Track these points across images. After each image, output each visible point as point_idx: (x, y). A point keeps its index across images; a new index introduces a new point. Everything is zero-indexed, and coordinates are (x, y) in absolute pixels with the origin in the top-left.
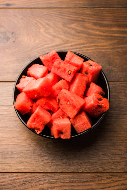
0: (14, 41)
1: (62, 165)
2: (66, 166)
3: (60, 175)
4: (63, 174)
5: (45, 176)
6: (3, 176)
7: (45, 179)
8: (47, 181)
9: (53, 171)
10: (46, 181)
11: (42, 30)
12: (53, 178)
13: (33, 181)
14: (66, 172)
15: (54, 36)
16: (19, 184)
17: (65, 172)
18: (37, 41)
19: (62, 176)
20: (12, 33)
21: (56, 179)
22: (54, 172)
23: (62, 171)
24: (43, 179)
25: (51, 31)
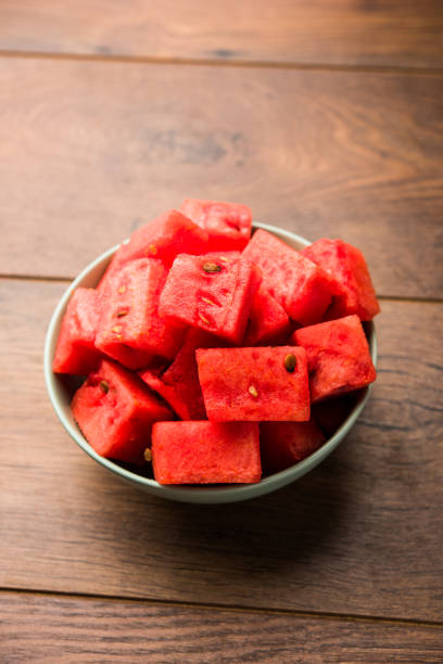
0: (240, 164)
1: (415, 593)
2: (431, 598)
3: (408, 631)
4: (422, 629)
5: (348, 631)
6: (181, 617)
7: (349, 640)
8: (357, 649)
9: (381, 615)
10: (352, 650)
11: (341, 134)
12: (380, 642)
13: (300, 646)
14: (435, 620)
15: (384, 154)
16: (242, 653)
17: (426, 619)
18: (323, 167)
19: (415, 634)
20: (235, 138)
21: (393, 647)
22: (387, 616)
23: (416, 616)
24: (337, 641)
25: (375, 137)
